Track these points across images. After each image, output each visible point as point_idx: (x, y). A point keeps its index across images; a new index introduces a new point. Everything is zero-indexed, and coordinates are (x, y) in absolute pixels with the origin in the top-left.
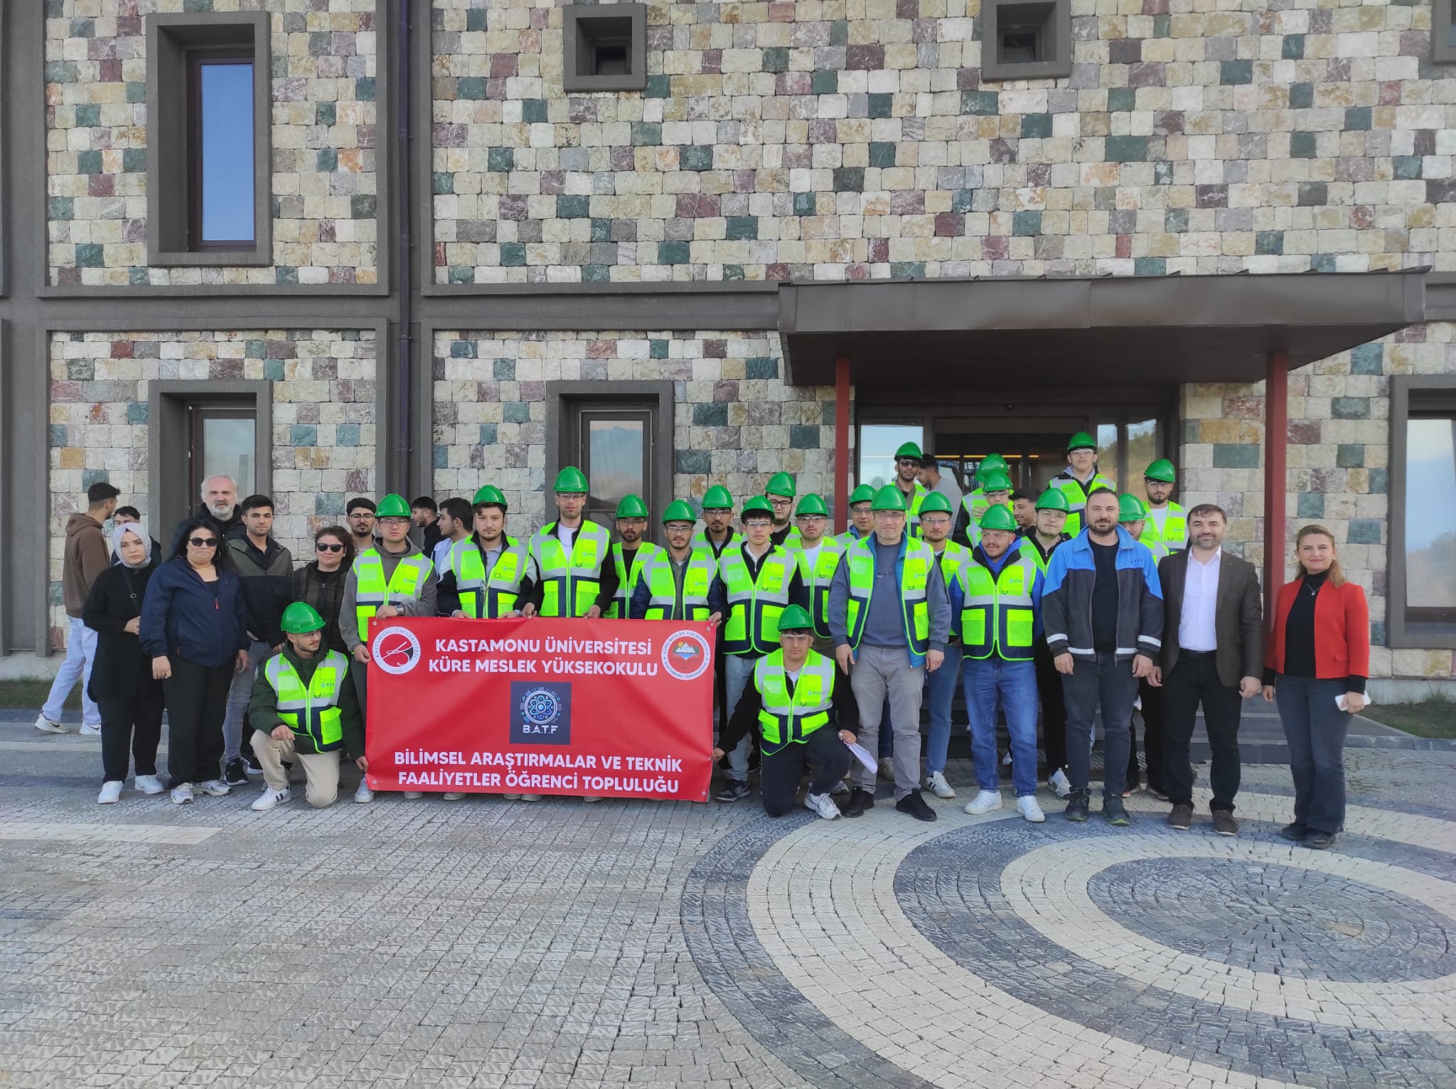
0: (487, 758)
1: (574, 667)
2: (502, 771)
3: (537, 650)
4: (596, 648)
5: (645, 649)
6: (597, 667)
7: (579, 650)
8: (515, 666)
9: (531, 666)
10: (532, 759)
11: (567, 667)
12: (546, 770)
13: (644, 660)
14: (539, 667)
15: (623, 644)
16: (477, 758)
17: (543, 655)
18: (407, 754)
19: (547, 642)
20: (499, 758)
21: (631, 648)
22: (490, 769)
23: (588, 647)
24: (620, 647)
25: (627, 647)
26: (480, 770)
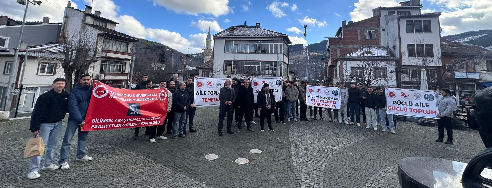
0: (120, 120)
1: (140, 100)
2: (122, 123)
3: (131, 96)
4: (145, 96)
5: (155, 95)
6: (145, 100)
7: (141, 96)
8: (127, 100)
9: (130, 100)
10: (131, 120)
11: (139, 100)
12: (134, 122)
13: (155, 97)
14: (132, 100)
15: (151, 94)
16: (116, 121)
17: (132, 98)
18: (96, 120)
19: (133, 95)
20: (123, 120)
21: (152, 95)
22: (119, 123)
23: (143, 95)
24: (150, 95)
25: (151, 95)
26: (116, 123)
